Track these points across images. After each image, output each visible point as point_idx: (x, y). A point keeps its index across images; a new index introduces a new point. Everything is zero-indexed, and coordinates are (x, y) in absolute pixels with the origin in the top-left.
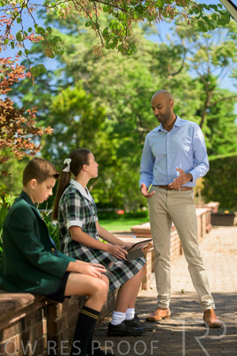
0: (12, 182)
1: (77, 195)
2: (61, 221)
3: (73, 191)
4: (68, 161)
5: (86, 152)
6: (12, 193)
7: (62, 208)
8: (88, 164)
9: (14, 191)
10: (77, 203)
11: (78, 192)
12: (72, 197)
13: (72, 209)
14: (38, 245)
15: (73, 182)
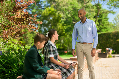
0: (27, 41)
1: (51, 46)
2: (45, 55)
3: (50, 45)
5: (54, 30)
6: (27, 44)
8: (54, 34)
9: (28, 44)
10: (51, 49)
11: (51, 45)
12: (49, 47)
13: (50, 51)
15: (49, 41)
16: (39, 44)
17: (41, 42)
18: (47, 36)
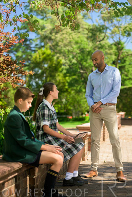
0: (10, 101)
1: (46, 108)
2: (37, 122)
3: (44, 106)
4: (42, 89)
5: (52, 84)
7: (38, 115)
8: (53, 91)
10: (47, 112)
11: (47, 106)
12: (44, 109)
13: (43, 115)
14: (24, 136)
15: (44, 100)
18: (41, 93)
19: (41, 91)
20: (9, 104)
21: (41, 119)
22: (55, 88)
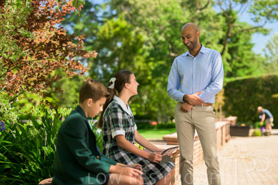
0: (64, 96)
1: (119, 110)
2: (105, 130)
3: (116, 106)
4: (113, 80)
5: (129, 73)
6: (63, 106)
7: (106, 120)
8: (129, 82)
9: (65, 104)
10: (120, 116)
11: (120, 106)
12: (116, 112)
13: (116, 120)
14: (87, 150)
15: (116, 98)
16: (89, 105)
17: (95, 101)
18: (112, 87)
19: (112, 83)
20: (62, 102)
21: (112, 126)
22: (133, 78)
